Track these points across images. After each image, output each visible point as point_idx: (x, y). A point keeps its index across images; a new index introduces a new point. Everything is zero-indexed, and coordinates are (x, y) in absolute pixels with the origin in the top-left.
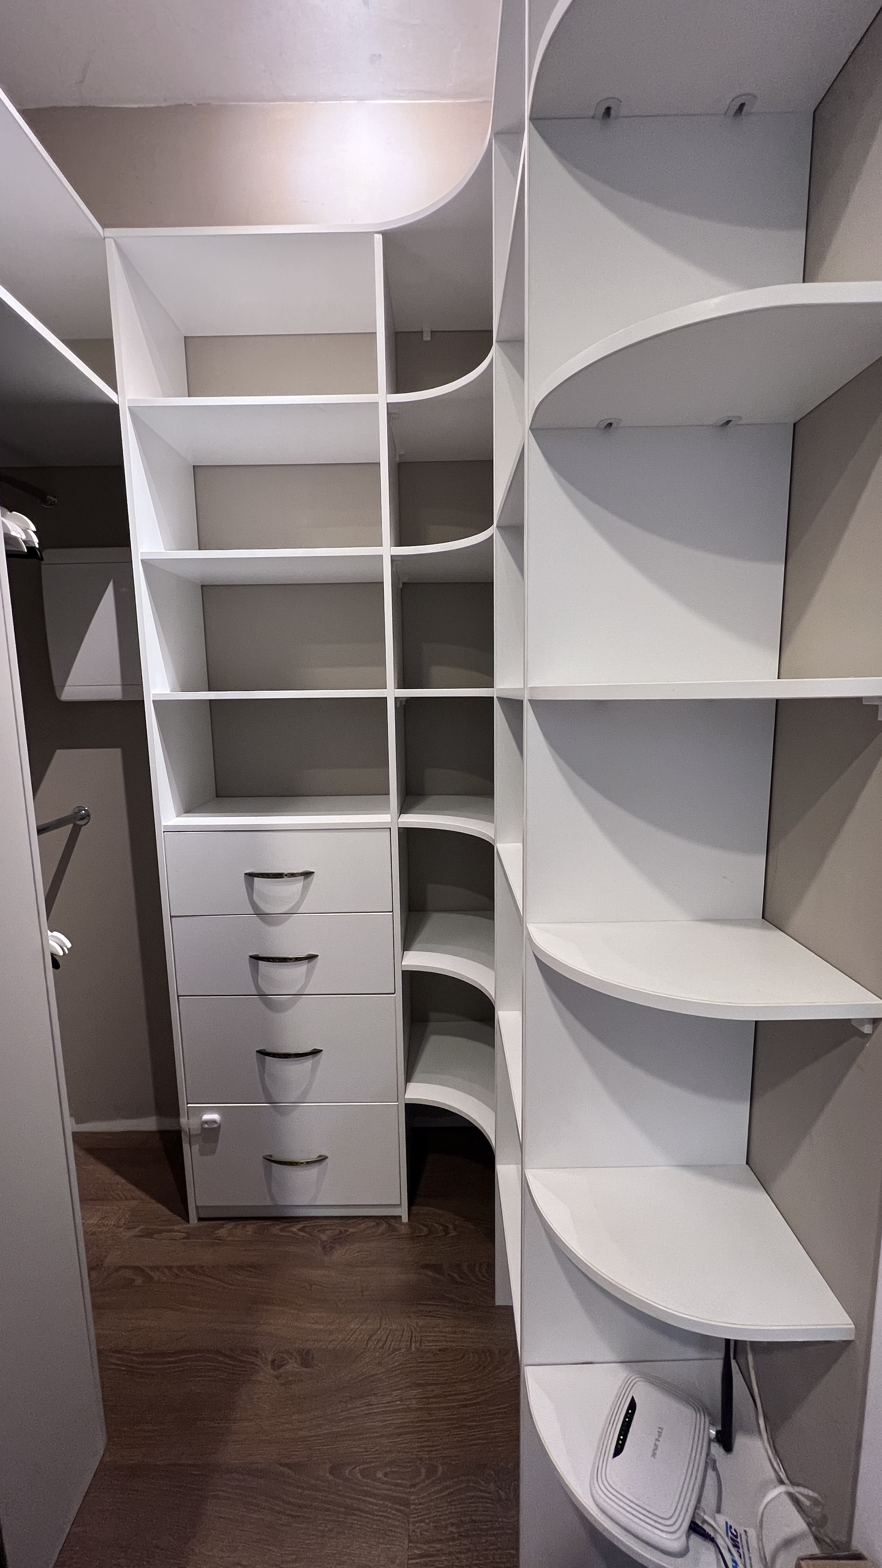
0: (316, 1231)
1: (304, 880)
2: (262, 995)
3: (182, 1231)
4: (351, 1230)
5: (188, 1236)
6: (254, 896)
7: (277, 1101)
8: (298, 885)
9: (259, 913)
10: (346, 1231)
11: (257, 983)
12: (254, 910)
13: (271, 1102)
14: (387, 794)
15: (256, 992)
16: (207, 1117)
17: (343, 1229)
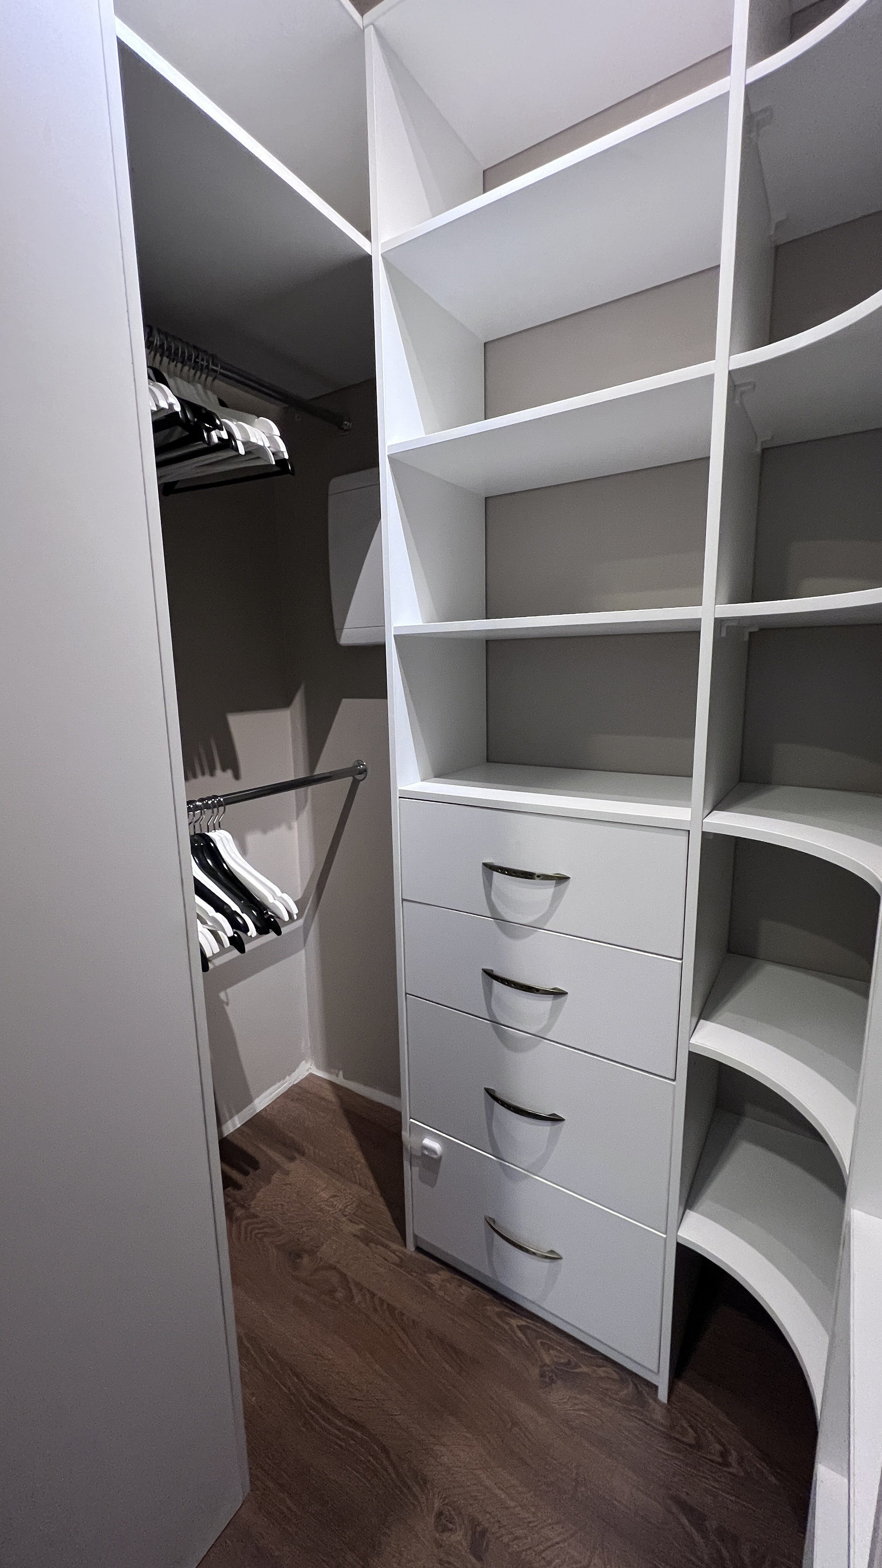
0: (539, 1341)
1: (555, 887)
2: (495, 1022)
3: (397, 1253)
4: (584, 1369)
5: (401, 1264)
6: (492, 893)
7: (505, 1158)
8: (547, 890)
9: (498, 919)
10: (577, 1366)
11: (490, 1005)
12: (492, 913)
13: (498, 1156)
14: (689, 774)
15: (487, 1013)
16: (428, 1142)
17: (574, 1360)
